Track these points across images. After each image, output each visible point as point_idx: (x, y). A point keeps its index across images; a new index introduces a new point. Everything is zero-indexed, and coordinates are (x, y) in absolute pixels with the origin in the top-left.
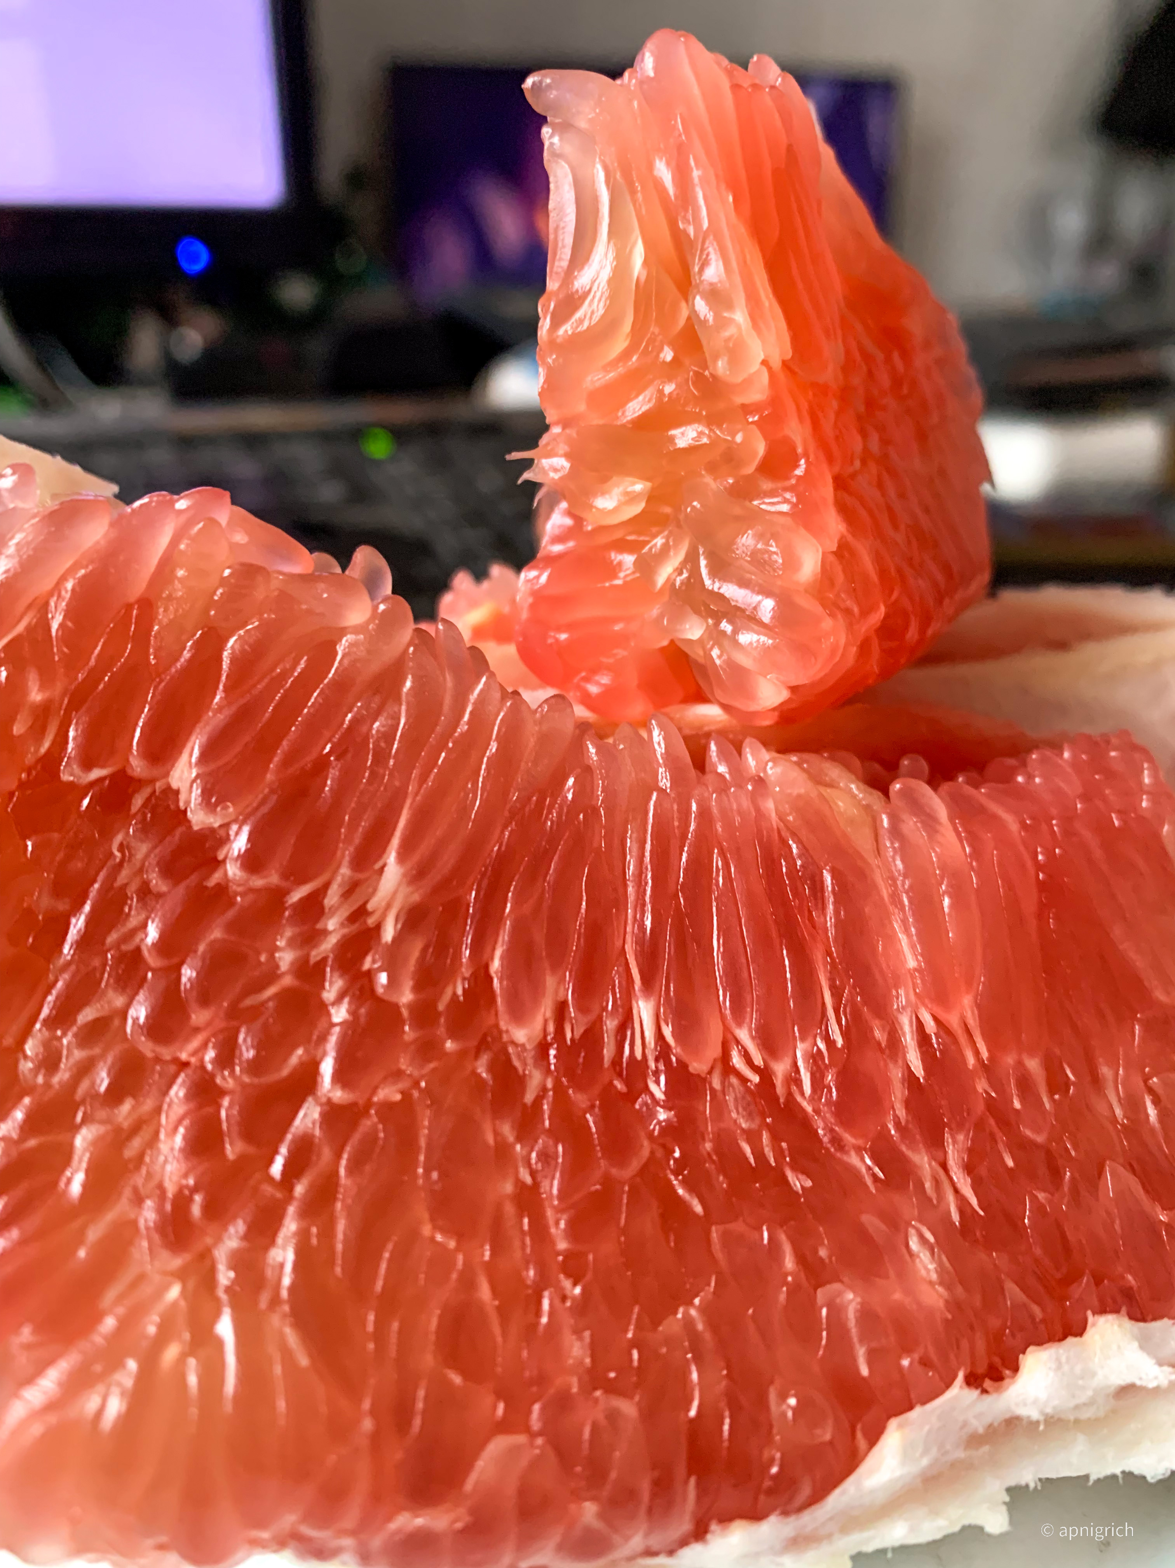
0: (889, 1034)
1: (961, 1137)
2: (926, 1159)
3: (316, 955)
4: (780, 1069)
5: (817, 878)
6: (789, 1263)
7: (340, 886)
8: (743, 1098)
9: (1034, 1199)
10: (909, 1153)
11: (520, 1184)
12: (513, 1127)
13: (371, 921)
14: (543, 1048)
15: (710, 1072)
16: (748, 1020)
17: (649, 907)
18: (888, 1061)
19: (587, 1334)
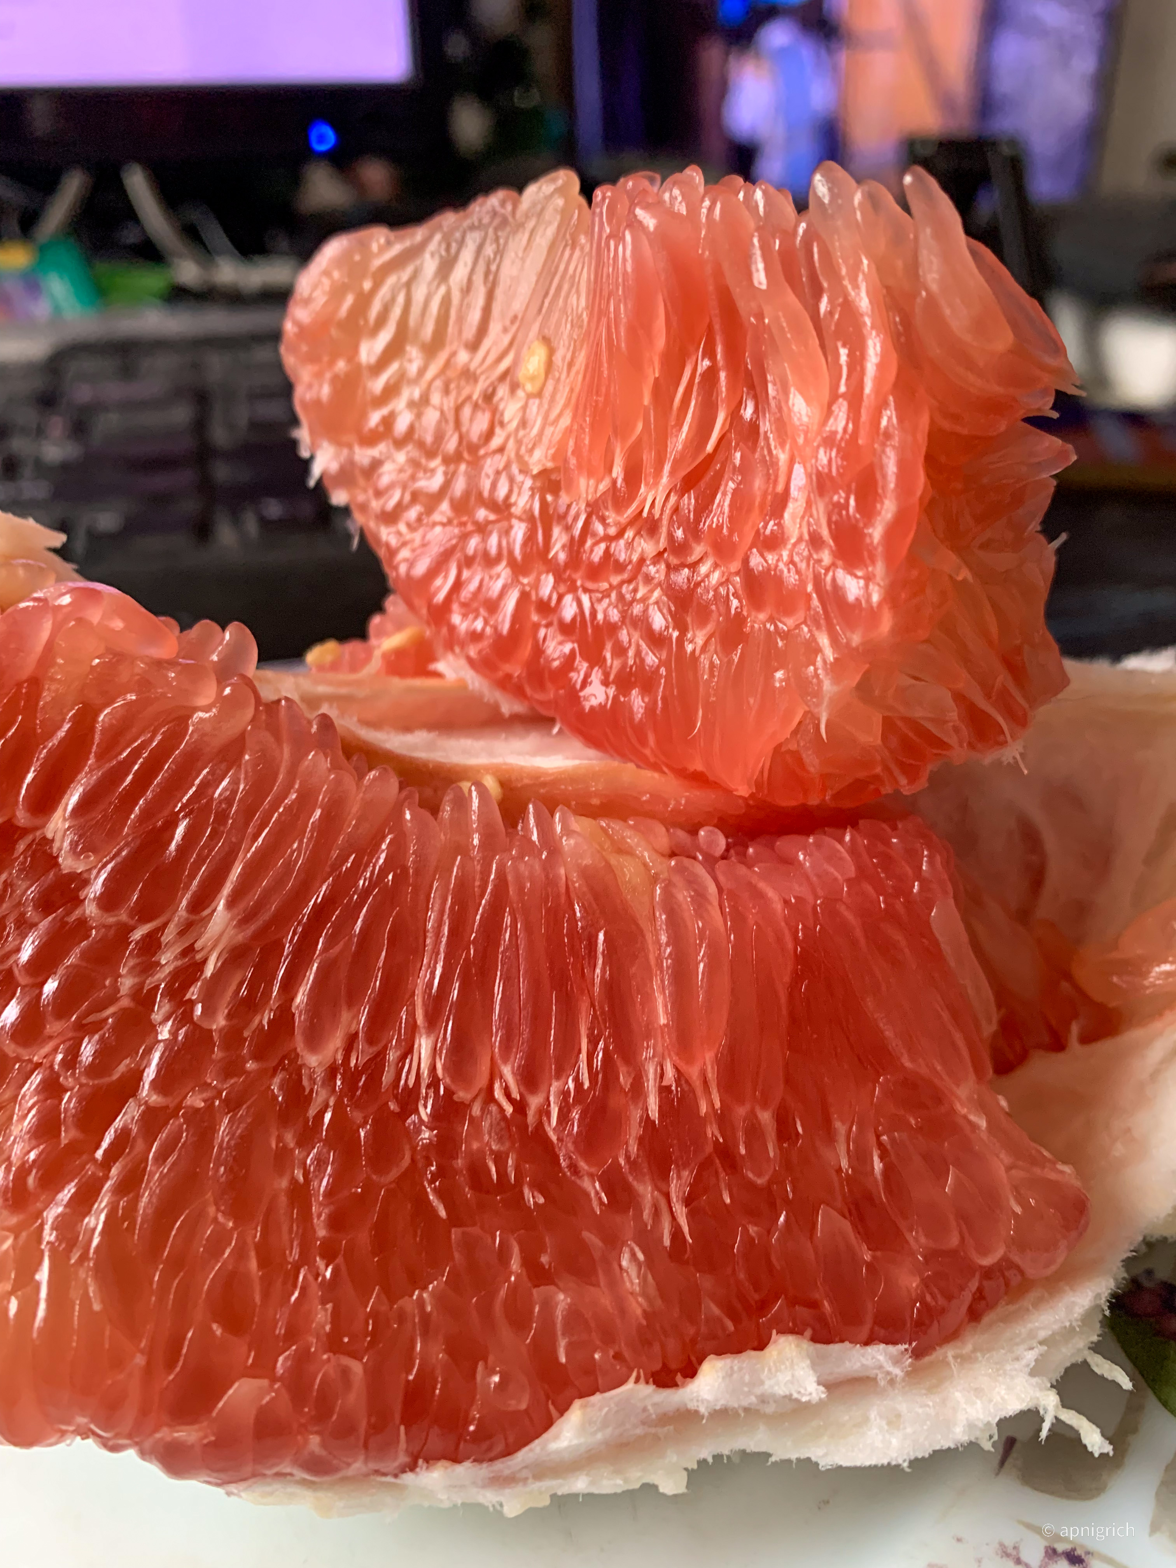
0: (634, 1079)
1: (685, 1173)
2: (650, 1188)
3: (150, 983)
4: (534, 1102)
5: (593, 940)
6: (515, 1264)
7: (176, 925)
8: (498, 1124)
9: (745, 1230)
10: (635, 1184)
11: (293, 1181)
12: (294, 1136)
13: (199, 957)
14: (332, 1071)
15: (474, 1099)
16: (512, 1059)
17: (442, 956)
18: (630, 1103)
19: (329, 1306)
